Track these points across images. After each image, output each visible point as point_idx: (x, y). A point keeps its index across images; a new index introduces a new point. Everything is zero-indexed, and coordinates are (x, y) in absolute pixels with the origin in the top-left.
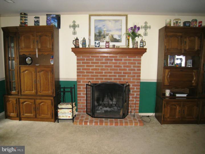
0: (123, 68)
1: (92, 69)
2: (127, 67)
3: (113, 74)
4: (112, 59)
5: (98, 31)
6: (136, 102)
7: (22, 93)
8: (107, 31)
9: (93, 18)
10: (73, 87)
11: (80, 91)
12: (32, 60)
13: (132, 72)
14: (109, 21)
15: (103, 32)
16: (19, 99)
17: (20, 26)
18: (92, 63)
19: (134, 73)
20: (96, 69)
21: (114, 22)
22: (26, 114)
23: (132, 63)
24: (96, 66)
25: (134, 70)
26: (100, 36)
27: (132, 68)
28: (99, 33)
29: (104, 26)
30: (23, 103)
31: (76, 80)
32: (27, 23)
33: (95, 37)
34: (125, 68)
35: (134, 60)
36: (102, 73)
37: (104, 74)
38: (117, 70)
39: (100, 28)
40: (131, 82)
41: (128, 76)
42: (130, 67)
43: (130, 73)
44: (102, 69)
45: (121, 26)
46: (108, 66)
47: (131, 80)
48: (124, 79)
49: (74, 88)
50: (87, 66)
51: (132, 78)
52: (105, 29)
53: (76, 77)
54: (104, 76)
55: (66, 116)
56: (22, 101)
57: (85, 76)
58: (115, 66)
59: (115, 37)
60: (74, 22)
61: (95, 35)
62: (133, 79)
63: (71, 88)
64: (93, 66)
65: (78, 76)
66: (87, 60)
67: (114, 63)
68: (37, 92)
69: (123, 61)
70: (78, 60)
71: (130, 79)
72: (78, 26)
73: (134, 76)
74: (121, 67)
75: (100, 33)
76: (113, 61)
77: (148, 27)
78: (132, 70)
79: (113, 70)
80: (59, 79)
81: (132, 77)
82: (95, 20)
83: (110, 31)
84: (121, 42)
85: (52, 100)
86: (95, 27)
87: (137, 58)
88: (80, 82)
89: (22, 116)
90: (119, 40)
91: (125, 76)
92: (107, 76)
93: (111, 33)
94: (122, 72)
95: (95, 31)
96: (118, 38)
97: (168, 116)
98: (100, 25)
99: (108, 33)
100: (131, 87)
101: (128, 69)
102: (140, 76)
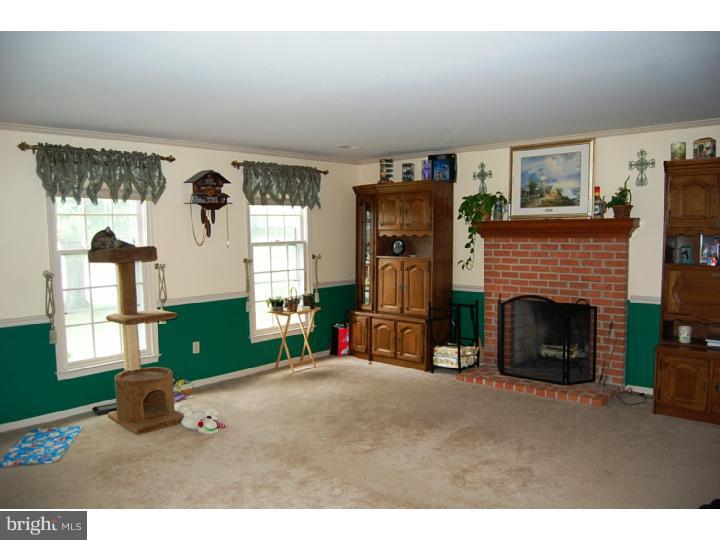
0: (581, 266)
1: (515, 268)
2: (591, 263)
3: (559, 280)
4: (557, 246)
5: (528, 183)
6: (614, 354)
7: (380, 309)
8: (548, 181)
9: (519, 155)
10: (474, 303)
11: (489, 314)
12: (404, 246)
13: (603, 276)
14: (553, 157)
15: (539, 185)
16: (371, 318)
17: (379, 183)
18: (514, 254)
19: (606, 279)
20: (522, 268)
21: (562, 160)
22: (380, 350)
23: (602, 255)
24: (522, 262)
25: (609, 272)
26: (532, 193)
27: (603, 267)
28: (530, 186)
29: (540, 170)
30: (377, 327)
31: (483, 291)
32: (391, 176)
33: (522, 196)
34: (587, 267)
35: (607, 247)
36: (535, 276)
37: (538, 279)
38: (567, 270)
39: (533, 175)
40: (601, 302)
41: (594, 286)
42: (599, 264)
43: (598, 279)
44: (534, 269)
45: (580, 166)
46: (549, 262)
47: (602, 298)
48: (583, 293)
49: (477, 306)
50: (505, 261)
51: (602, 292)
52: (543, 178)
53: (482, 284)
54: (539, 283)
55: (448, 362)
56: (375, 322)
57: (500, 282)
58: (562, 262)
59: (564, 194)
60: (482, 166)
61: (523, 192)
62: (607, 295)
63: (472, 306)
64: (516, 261)
65: (486, 281)
66: (504, 247)
67: (559, 254)
68: (402, 309)
69: (581, 250)
70: (486, 246)
71: (599, 294)
72: (490, 174)
73: (608, 287)
74: (577, 263)
75: (532, 186)
76: (559, 250)
77: (647, 164)
78: (602, 271)
79: (560, 270)
80: (451, 285)
81: (602, 288)
82: (523, 159)
83: (555, 181)
84: (579, 205)
85: (423, 327)
86: (523, 175)
87: (614, 242)
88: (489, 294)
89: (374, 352)
90: (574, 199)
91: (586, 286)
92: (545, 283)
93: (555, 186)
94: (580, 275)
95: (522, 183)
96: (571, 196)
97: (672, 394)
98: (533, 169)
99: (549, 185)
100: (601, 312)
101: (593, 268)
102: (625, 288)
